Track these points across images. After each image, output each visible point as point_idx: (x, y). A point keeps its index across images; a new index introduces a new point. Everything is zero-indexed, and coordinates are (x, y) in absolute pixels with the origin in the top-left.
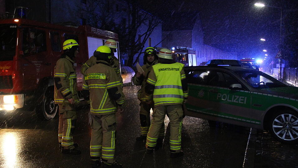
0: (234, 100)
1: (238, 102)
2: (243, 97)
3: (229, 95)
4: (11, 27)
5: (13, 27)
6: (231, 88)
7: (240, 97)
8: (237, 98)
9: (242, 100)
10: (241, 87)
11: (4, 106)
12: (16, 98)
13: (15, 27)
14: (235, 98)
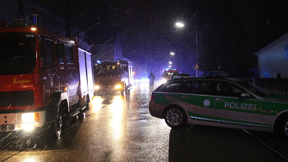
0: (243, 107)
1: (247, 109)
2: (253, 105)
3: (237, 103)
4: (27, 36)
5: (30, 36)
6: (242, 97)
7: (250, 105)
8: (246, 106)
9: (251, 107)
10: (250, 96)
11: (22, 125)
12: (37, 116)
13: (33, 36)
14: (244, 106)
